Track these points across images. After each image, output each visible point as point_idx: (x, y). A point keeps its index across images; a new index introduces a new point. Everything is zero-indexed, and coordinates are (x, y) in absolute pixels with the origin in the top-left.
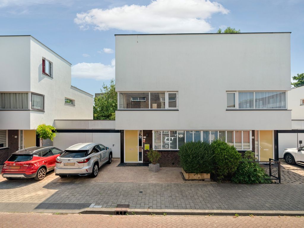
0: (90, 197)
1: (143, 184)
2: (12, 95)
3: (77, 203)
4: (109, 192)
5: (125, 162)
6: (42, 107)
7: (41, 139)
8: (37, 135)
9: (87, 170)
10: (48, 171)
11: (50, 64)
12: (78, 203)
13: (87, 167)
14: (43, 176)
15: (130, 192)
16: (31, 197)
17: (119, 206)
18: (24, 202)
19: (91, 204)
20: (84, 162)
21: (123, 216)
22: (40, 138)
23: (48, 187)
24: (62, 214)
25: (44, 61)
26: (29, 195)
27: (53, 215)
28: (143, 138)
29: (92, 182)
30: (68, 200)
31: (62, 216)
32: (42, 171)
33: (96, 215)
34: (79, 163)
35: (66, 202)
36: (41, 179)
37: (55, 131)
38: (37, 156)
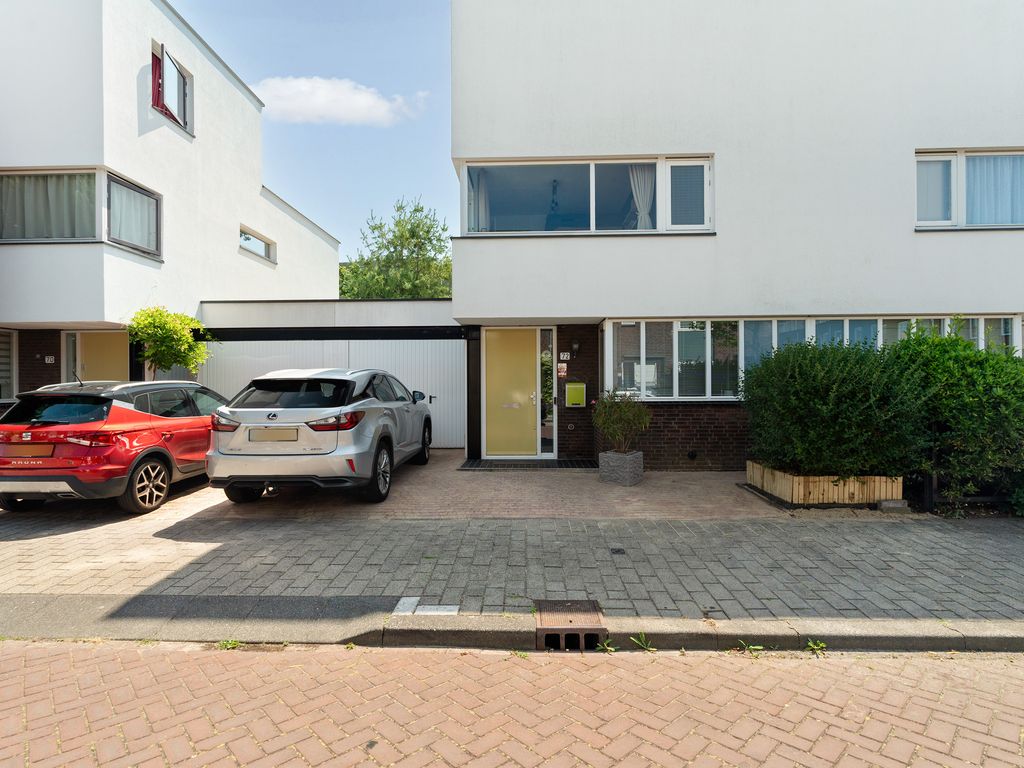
0: (380, 572)
1: (606, 523)
2: (29, 186)
3: (324, 595)
4: (466, 551)
5: (484, 456)
6: (153, 244)
7: (149, 369)
8: (131, 345)
9: (350, 462)
10: (177, 476)
11: (184, 78)
12: (331, 593)
13: (351, 451)
14: (158, 497)
15: (566, 549)
16: (94, 572)
17: (543, 606)
18: (58, 591)
19: (398, 599)
20: (337, 426)
21: (585, 654)
22: (147, 364)
23: (177, 532)
24: (254, 645)
25: (157, 63)
26: (89, 565)
27: (208, 653)
28: (559, 361)
29: (372, 518)
30: (278, 584)
31: (258, 656)
32: (153, 475)
33: (441, 650)
34: (316, 428)
35: (267, 593)
36: (147, 505)
37: (205, 335)
38: (130, 407)
